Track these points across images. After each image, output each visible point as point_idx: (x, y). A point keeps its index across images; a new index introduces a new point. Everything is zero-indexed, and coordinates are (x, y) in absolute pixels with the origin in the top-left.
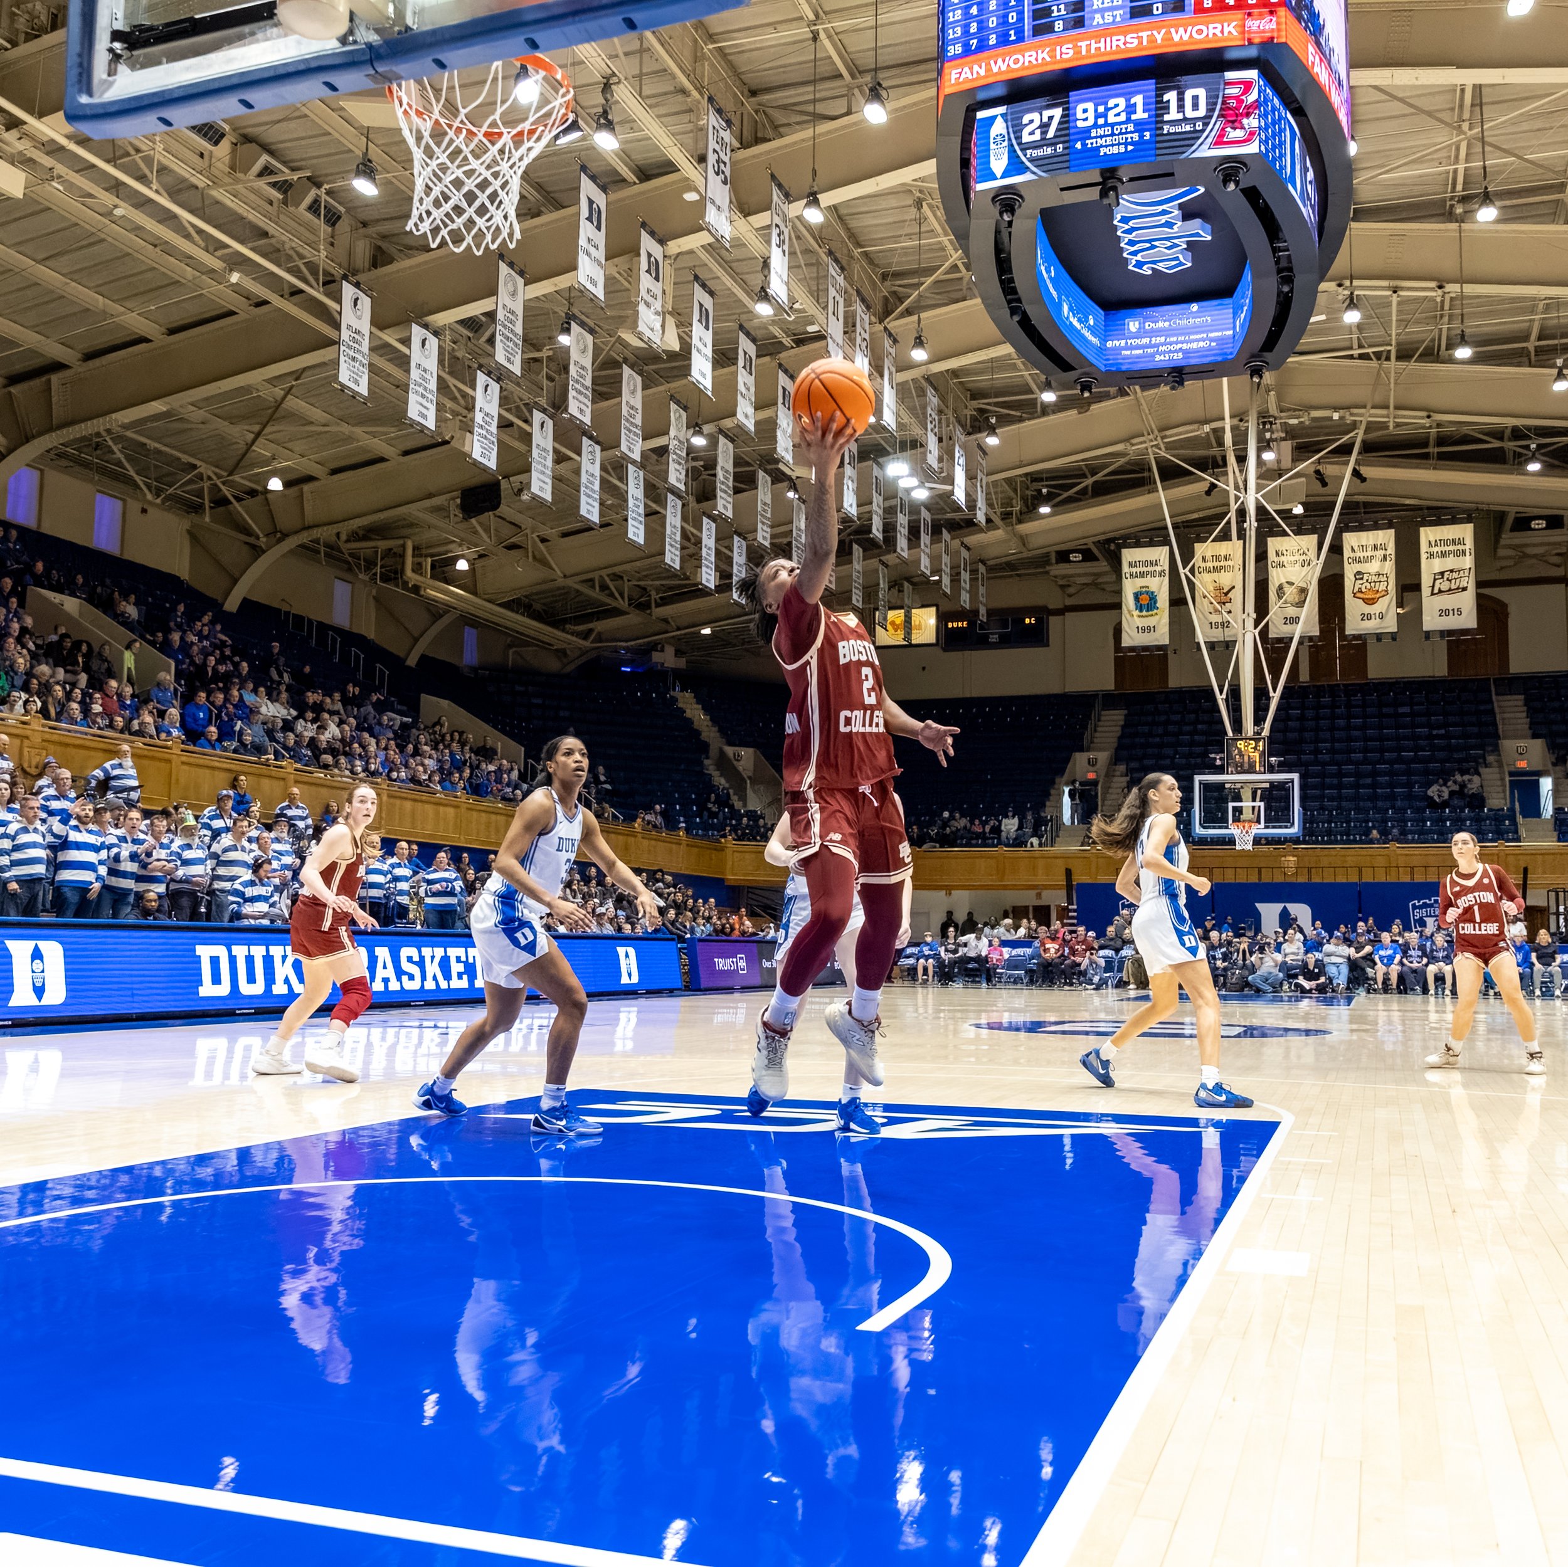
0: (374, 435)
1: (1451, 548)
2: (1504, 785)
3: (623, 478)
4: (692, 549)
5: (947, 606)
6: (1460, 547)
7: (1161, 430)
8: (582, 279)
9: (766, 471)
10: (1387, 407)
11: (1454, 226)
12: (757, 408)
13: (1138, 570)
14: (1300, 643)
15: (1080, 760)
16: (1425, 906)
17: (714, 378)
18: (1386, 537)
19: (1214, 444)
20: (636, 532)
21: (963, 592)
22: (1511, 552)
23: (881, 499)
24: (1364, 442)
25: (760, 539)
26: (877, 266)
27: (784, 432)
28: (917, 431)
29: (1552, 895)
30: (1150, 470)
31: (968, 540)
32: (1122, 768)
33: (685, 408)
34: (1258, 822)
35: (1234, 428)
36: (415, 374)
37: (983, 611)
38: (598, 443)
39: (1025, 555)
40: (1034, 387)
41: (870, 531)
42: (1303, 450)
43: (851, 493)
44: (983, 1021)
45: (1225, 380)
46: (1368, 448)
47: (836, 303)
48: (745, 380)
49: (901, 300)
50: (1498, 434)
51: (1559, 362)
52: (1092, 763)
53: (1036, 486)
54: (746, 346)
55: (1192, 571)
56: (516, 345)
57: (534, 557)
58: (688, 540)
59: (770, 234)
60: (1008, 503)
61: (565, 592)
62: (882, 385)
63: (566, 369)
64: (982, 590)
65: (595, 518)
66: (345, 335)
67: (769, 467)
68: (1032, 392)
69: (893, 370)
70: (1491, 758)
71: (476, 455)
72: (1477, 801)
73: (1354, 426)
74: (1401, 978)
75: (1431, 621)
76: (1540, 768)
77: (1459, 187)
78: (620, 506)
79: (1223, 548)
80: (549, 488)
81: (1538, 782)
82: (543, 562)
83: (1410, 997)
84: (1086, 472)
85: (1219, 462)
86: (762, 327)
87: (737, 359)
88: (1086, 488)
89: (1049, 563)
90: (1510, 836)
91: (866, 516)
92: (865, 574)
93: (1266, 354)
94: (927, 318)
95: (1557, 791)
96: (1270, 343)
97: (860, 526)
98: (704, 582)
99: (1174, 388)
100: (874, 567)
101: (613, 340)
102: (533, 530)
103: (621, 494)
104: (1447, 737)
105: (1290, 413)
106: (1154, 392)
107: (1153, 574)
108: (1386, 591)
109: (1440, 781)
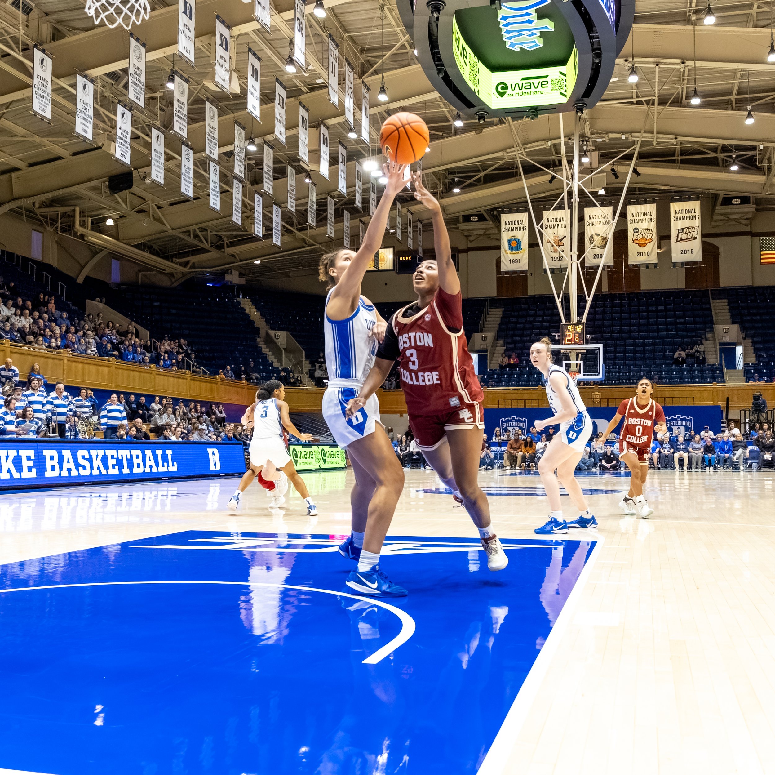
0: (55, 143)
1: (688, 215)
2: (716, 351)
3: (207, 170)
4: (248, 213)
5: (399, 248)
6: (693, 214)
7: (523, 144)
8: (181, 49)
9: (292, 166)
10: (652, 133)
11: (691, 27)
12: (286, 129)
13: (510, 226)
14: (603, 269)
15: (477, 337)
16: (672, 420)
17: (261, 110)
18: (651, 208)
19: (554, 153)
20: (215, 202)
21: (409, 239)
22: (722, 217)
23: (361, 183)
24: (639, 153)
25: (289, 207)
26: (357, 44)
27: (303, 143)
29: (743, 413)
30: (517, 168)
31: (410, 208)
32: (501, 342)
33: (244, 128)
34: (580, 372)
35: (566, 144)
36: (79, 106)
37: (420, 250)
38: (191, 149)
40: (449, 117)
41: (354, 203)
42: (605, 157)
43: (343, 180)
44: (421, 489)
45: (561, 114)
46: (642, 156)
47: (333, 66)
48: (279, 112)
49: (372, 65)
50: (714, 149)
51: (749, 108)
52: (484, 339)
53: (451, 176)
54: (280, 91)
55: (541, 227)
56: (141, 89)
57: (154, 218)
58: (246, 207)
59: (294, 24)
60: (435, 187)
61: (174, 238)
62: (361, 116)
63: (172, 104)
64: (420, 238)
65: (190, 194)
66: (36, 81)
67: (293, 164)
68: (449, 121)
69: (368, 106)
70: (709, 336)
71: (118, 155)
72: (702, 360)
73: (634, 143)
75: (676, 257)
76: (736, 341)
77: (694, 5)
78: (205, 187)
79: (560, 214)
80: (162, 176)
81: (734, 349)
82: (159, 220)
83: (664, 471)
84: (480, 169)
85: (557, 163)
86: (290, 80)
87: (274, 99)
88: (480, 178)
89: (458, 222)
90: (720, 380)
91: (352, 194)
92: (351, 228)
93: (585, 99)
94: (387, 76)
95: (745, 354)
96: (588, 93)
97: (349, 200)
98: (256, 232)
99: (532, 119)
100: (357, 224)
101: (199, 87)
102: (153, 202)
103: (206, 179)
104: (685, 323)
105: (597, 135)
106: (520, 121)
107: (519, 229)
108: (652, 239)
109: (680, 348)
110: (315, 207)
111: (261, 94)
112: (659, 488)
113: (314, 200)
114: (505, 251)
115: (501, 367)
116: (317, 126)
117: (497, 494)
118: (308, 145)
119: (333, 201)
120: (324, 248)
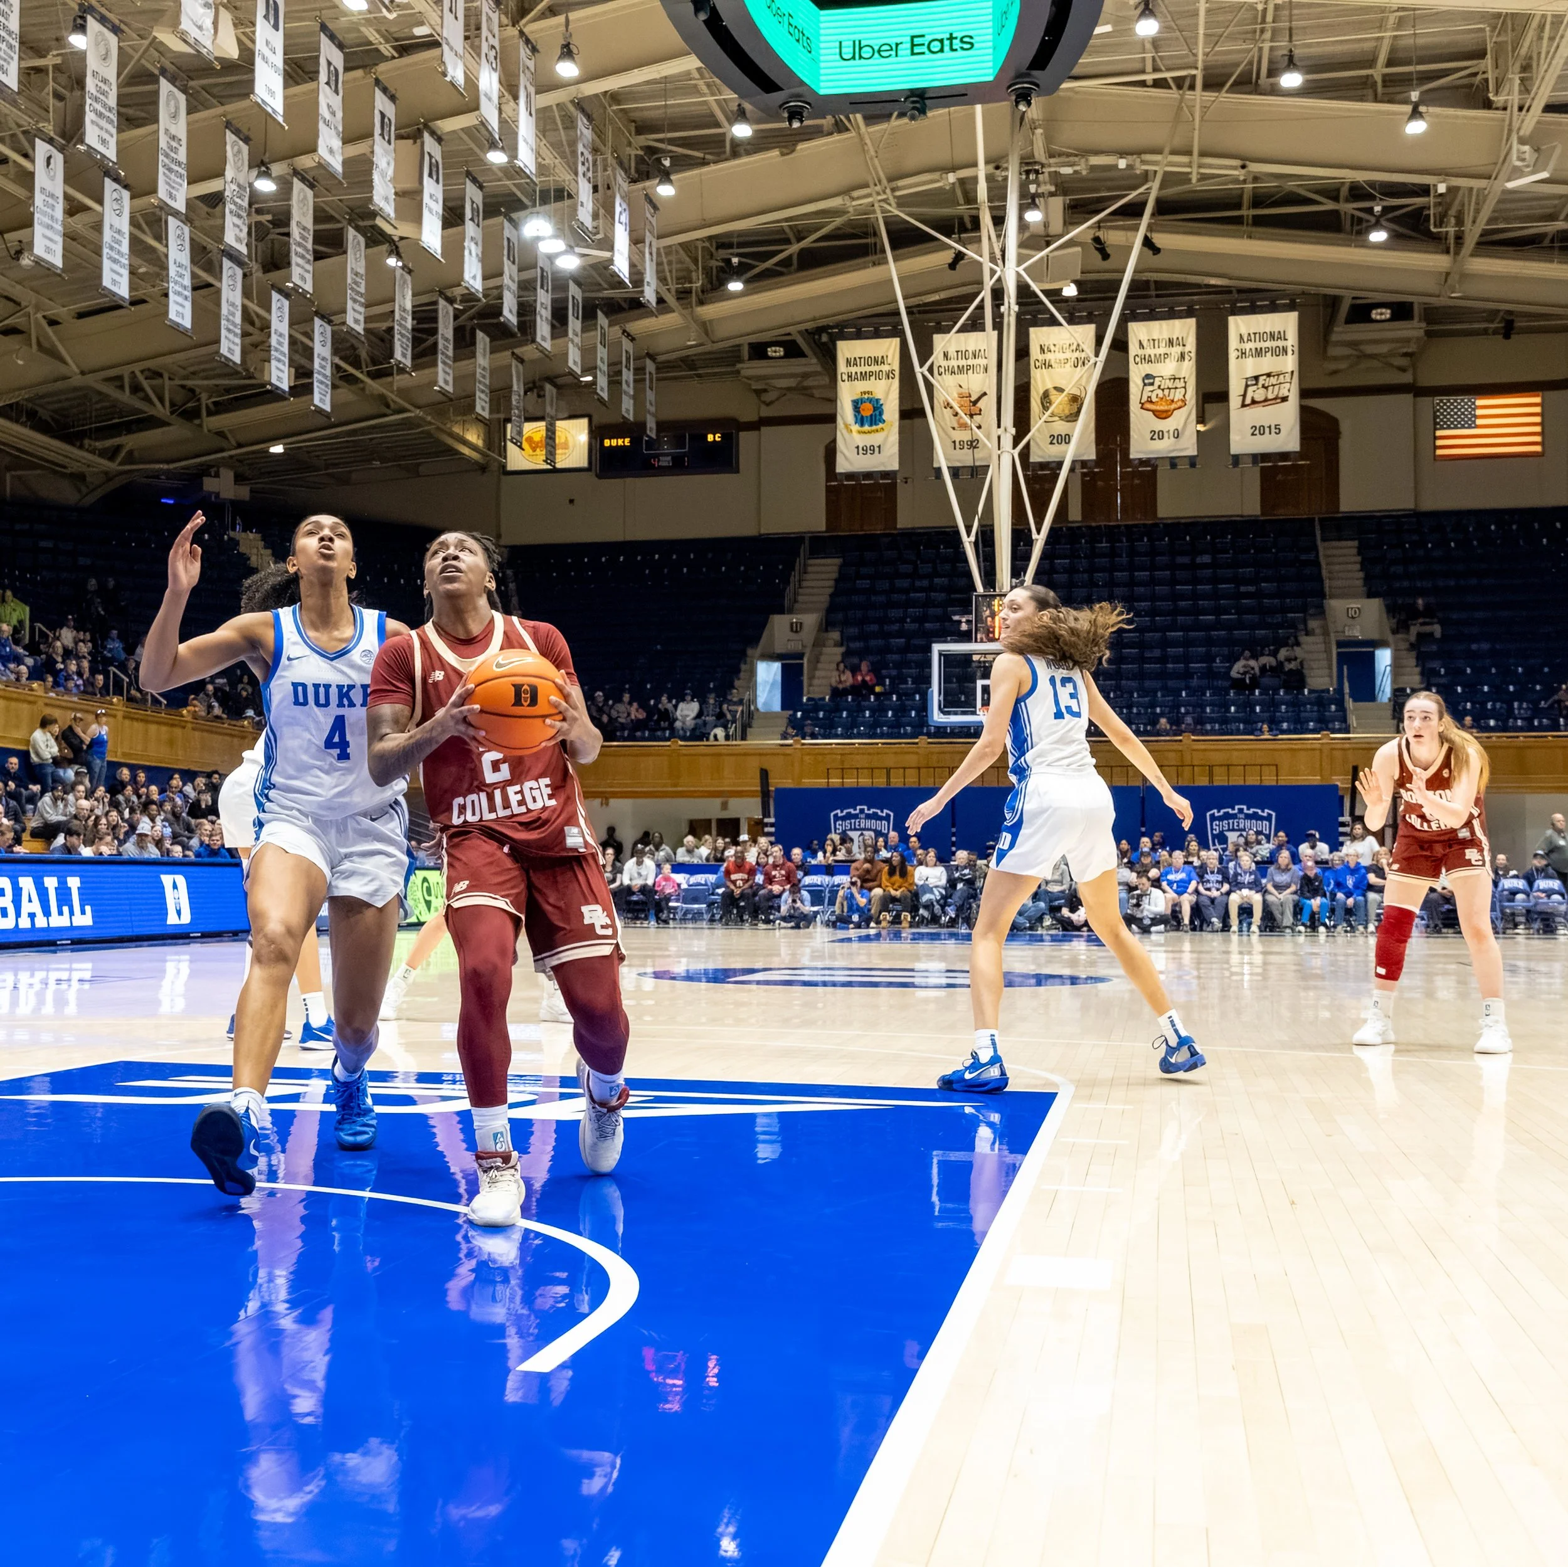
1: (1268, 344)
2: (1330, 660)
3: (161, 236)
4: (257, 337)
5: (605, 417)
6: (1280, 343)
7: (891, 180)
9: (357, 229)
10: (1189, 153)
12: (347, 140)
13: (858, 369)
14: (1072, 470)
15: (779, 624)
16: (1227, 816)
17: (286, 98)
18: (1185, 329)
19: (961, 201)
20: (180, 310)
21: (625, 398)
22: (1346, 351)
23: (515, 268)
24: (1158, 201)
25: (350, 322)
28: (563, 176)
30: (876, 233)
31: (632, 327)
32: (835, 635)
33: (246, 140)
35: (990, 178)
37: (651, 424)
38: (126, 187)
39: (709, 347)
40: (720, 117)
41: (500, 314)
42: (1078, 210)
43: (474, 259)
44: (650, 970)
45: (979, 108)
46: (1164, 208)
48: (329, 102)
50: (1332, 193)
51: (1415, 96)
52: (796, 628)
53: (723, 253)
54: (330, 54)
55: (931, 370)
56: (11, 47)
57: (39, 343)
58: (252, 323)
60: (685, 277)
61: (84, 394)
62: (516, 111)
63: (80, 83)
64: (650, 395)
65: (123, 290)
67: (361, 223)
68: (718, 125)
69: (532, 90)
70: (1313, 624)
72: (1296, 680)
73: (1146, 177)
74: (1196, 910)
75: (1241, 441)
76: (1376, 637)
78: (158, 275)
79: (974, 341)
80: (58, 249)
81: (1371, 658)
82: (51, 352)
83: (1207, 936)
84: (791, 235)
85: (969, 226)
86: (354, 28)
87: (318, 72)
88: (790, 257)
89: (740, 360)
90: (1337, 725)
91: (495, 292)
92: (494, 372)
93: (1035, 73)
94: (579, 20)
95: (1397, 666)
96: (1041, 59)
97: (487, 306)
98: (274, 381)
99: (913, 118)
100: (505, 363)
101: (146, 42)
102: (38, 308)
103: (159, 258)
104: (1258, 595)
105: (1063, 159)
106: (883, 126)
107: (878, 375)
108: (1184, 401)
109: (1247, 653)
110: (409, 323)
111: (285, 62)
112: (1195, 973)
113: (409, 306)
114: (847, 426)
115: (837, 693)
116: (416, 136)
117: (825, 984)
118: (394, 180)
119: (451, 309)
120: (429, 418)
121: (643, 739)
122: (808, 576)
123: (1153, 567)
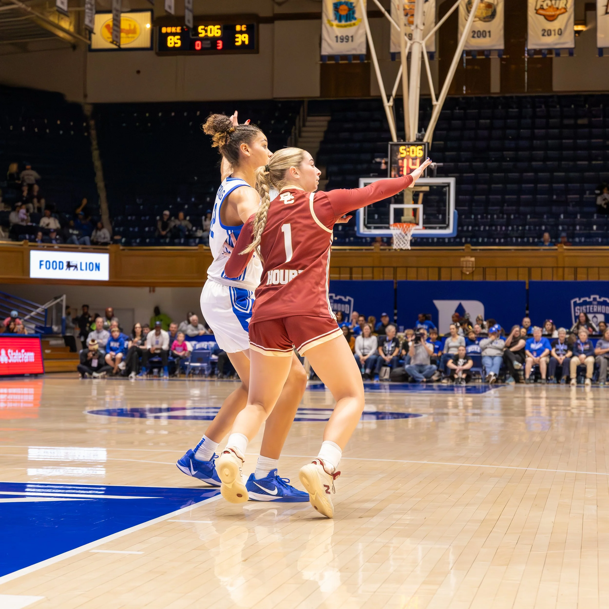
16: (585, 303)
75: (605, 38)
108: (566, 9)
114: (329, 22)
120: (29, 9)
121: (180, 244)
122: (304, 129)
123: (547, 126)
